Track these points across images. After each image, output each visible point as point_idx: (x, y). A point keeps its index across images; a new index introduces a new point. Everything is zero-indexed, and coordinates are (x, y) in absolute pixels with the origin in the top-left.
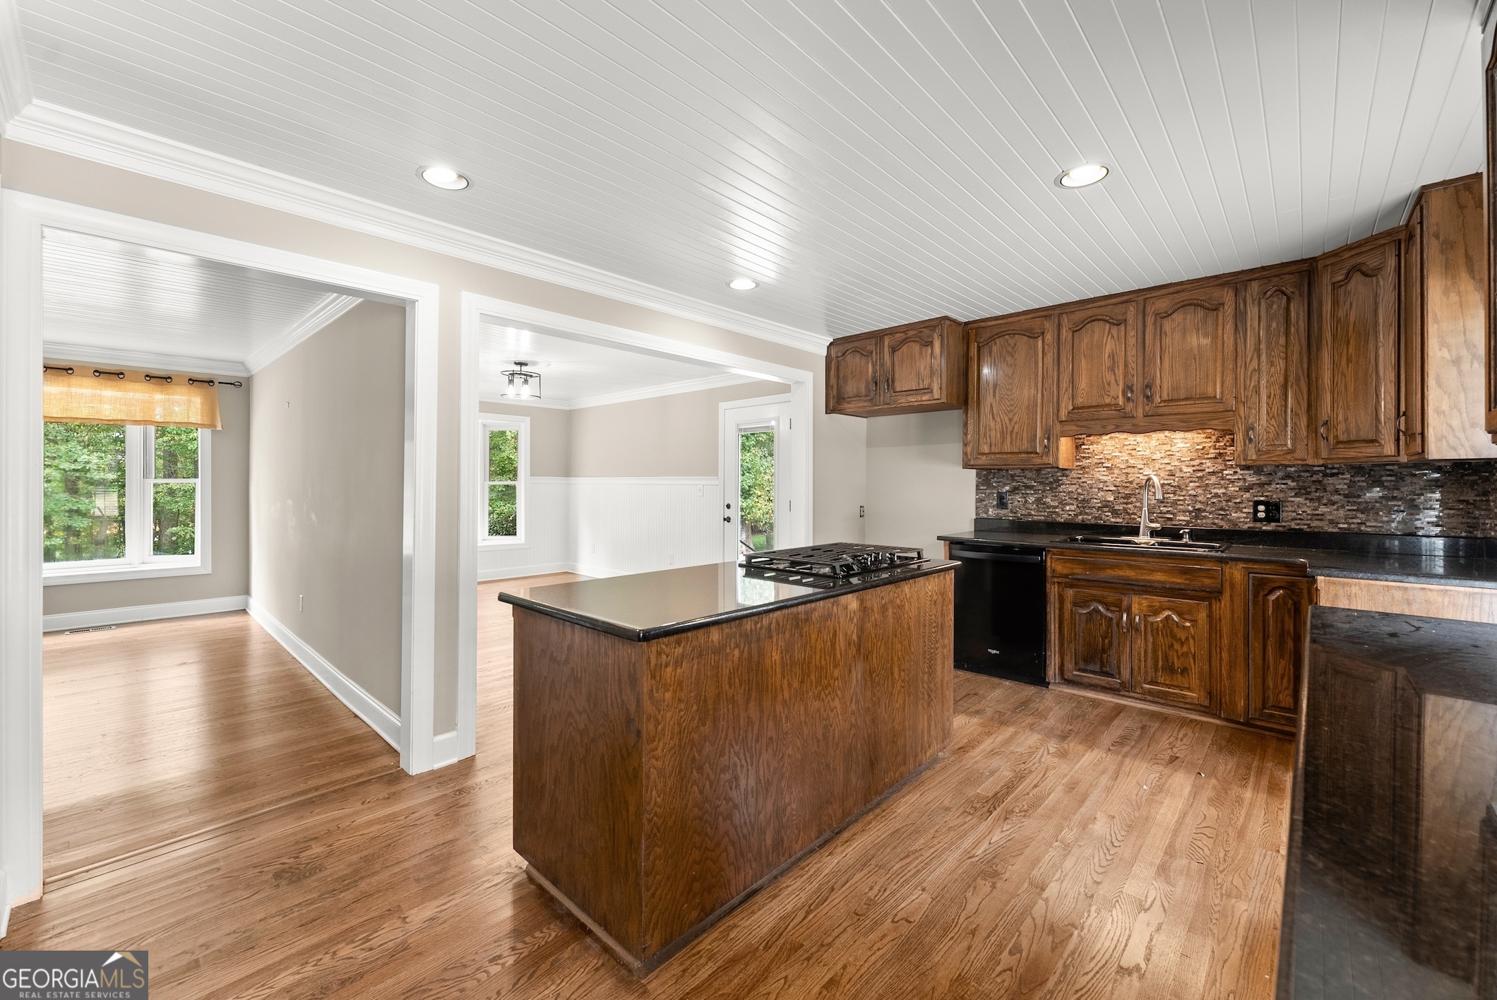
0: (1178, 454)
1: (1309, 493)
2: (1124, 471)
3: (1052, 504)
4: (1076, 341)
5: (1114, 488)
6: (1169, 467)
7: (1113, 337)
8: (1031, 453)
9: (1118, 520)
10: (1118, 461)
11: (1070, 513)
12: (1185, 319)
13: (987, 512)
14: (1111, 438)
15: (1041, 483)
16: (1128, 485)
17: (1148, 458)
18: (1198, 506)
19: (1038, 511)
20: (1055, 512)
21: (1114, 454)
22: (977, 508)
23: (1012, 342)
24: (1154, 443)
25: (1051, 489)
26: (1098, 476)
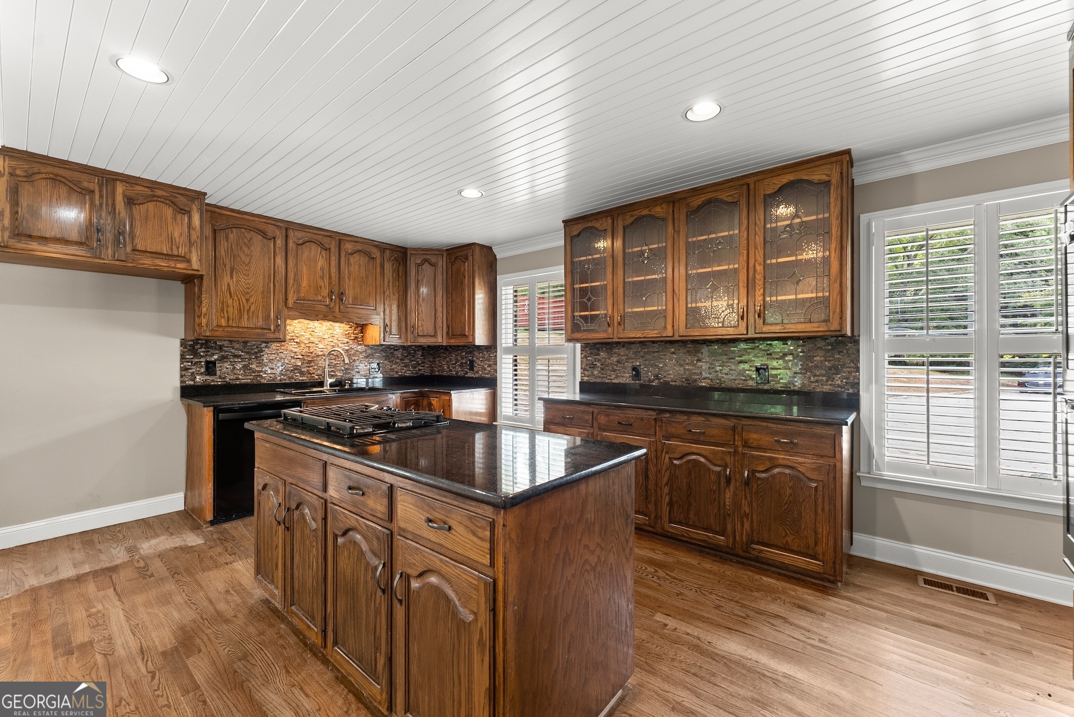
0: (337, 336)
1: (389, 358)
2: (308, 345)
3: (257, 369)
4: (300, 252)
5: (301, 357)
6: (332, 344)
7: (323, 257)
8: (265, 329)
9: (304, 378)
10: (304, 338)
11: (271, 376)
12: (360, 259)
13: (194, 379)
14: (299, 322)
15: (248, 353)
16: (310, 354)
17: (321, 338)
18: (347, 367)
19: (245, 375)
20: (259, 375)
21: (301, 334)
22: (182, 376)
23: (248, 236)
24: (324, 328)
25: (256, 358)
26: (290, 348)
